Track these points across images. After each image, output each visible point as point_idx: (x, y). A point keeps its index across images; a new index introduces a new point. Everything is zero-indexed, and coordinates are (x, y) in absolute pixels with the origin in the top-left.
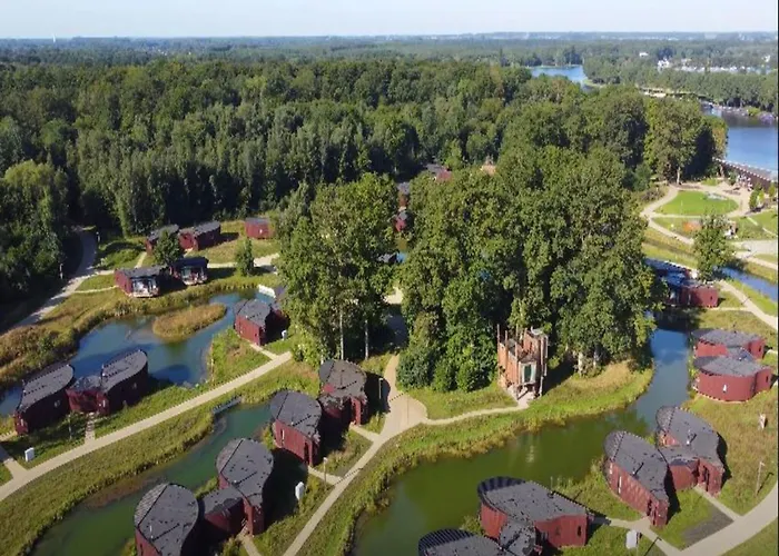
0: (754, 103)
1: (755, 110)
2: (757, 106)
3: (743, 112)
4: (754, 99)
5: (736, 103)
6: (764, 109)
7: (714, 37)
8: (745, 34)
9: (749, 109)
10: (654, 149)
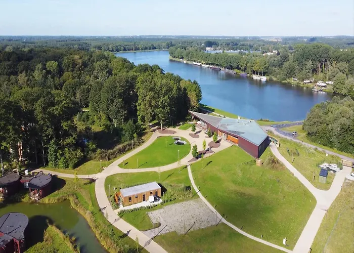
0: (238, 68)
1: (238, 71)
2: (239, 69)
3: (233, 72)
4: (238, 66)
5: (231, 68)
6: (242, 70)
7: (238, 38)
8: (250, 37)
9: (236, 71)
10: (142, 108)
